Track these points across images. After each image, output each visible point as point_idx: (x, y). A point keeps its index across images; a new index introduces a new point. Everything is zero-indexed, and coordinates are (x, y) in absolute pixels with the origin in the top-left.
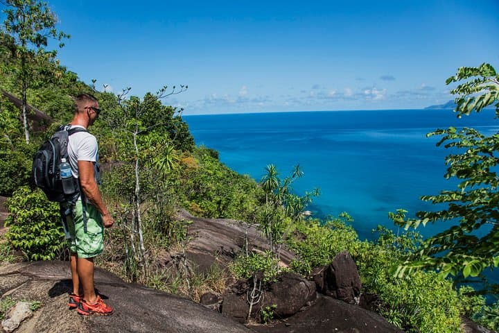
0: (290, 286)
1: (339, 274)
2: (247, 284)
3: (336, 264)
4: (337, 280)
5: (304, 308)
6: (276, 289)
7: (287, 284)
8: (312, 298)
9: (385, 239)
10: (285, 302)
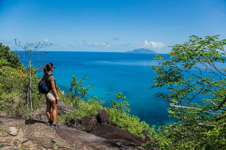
0: (88, 121)
1: (102, 117)
2: (70, 123)
3: (101, 113)
4: (101, 119)
5: (94, 128)
6: (83, 122)
7: (87, 120)
8: (97, 125)
9: (114, 105)
10: (87, 127)
